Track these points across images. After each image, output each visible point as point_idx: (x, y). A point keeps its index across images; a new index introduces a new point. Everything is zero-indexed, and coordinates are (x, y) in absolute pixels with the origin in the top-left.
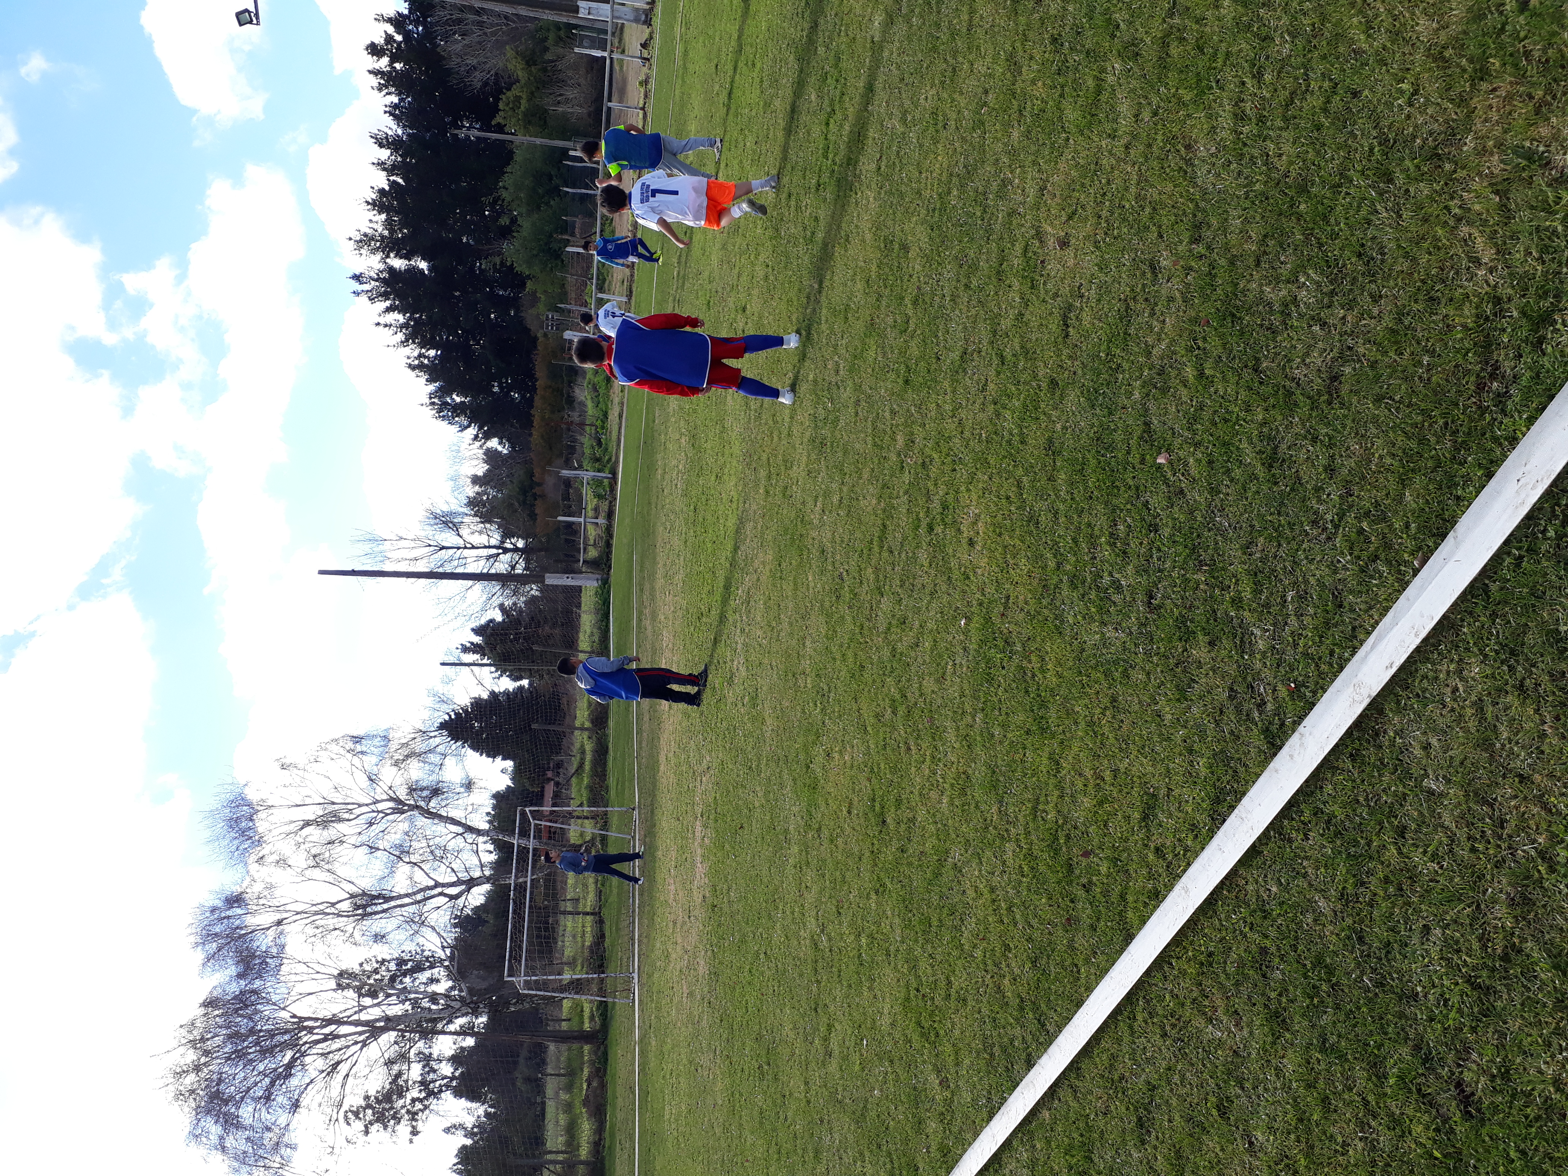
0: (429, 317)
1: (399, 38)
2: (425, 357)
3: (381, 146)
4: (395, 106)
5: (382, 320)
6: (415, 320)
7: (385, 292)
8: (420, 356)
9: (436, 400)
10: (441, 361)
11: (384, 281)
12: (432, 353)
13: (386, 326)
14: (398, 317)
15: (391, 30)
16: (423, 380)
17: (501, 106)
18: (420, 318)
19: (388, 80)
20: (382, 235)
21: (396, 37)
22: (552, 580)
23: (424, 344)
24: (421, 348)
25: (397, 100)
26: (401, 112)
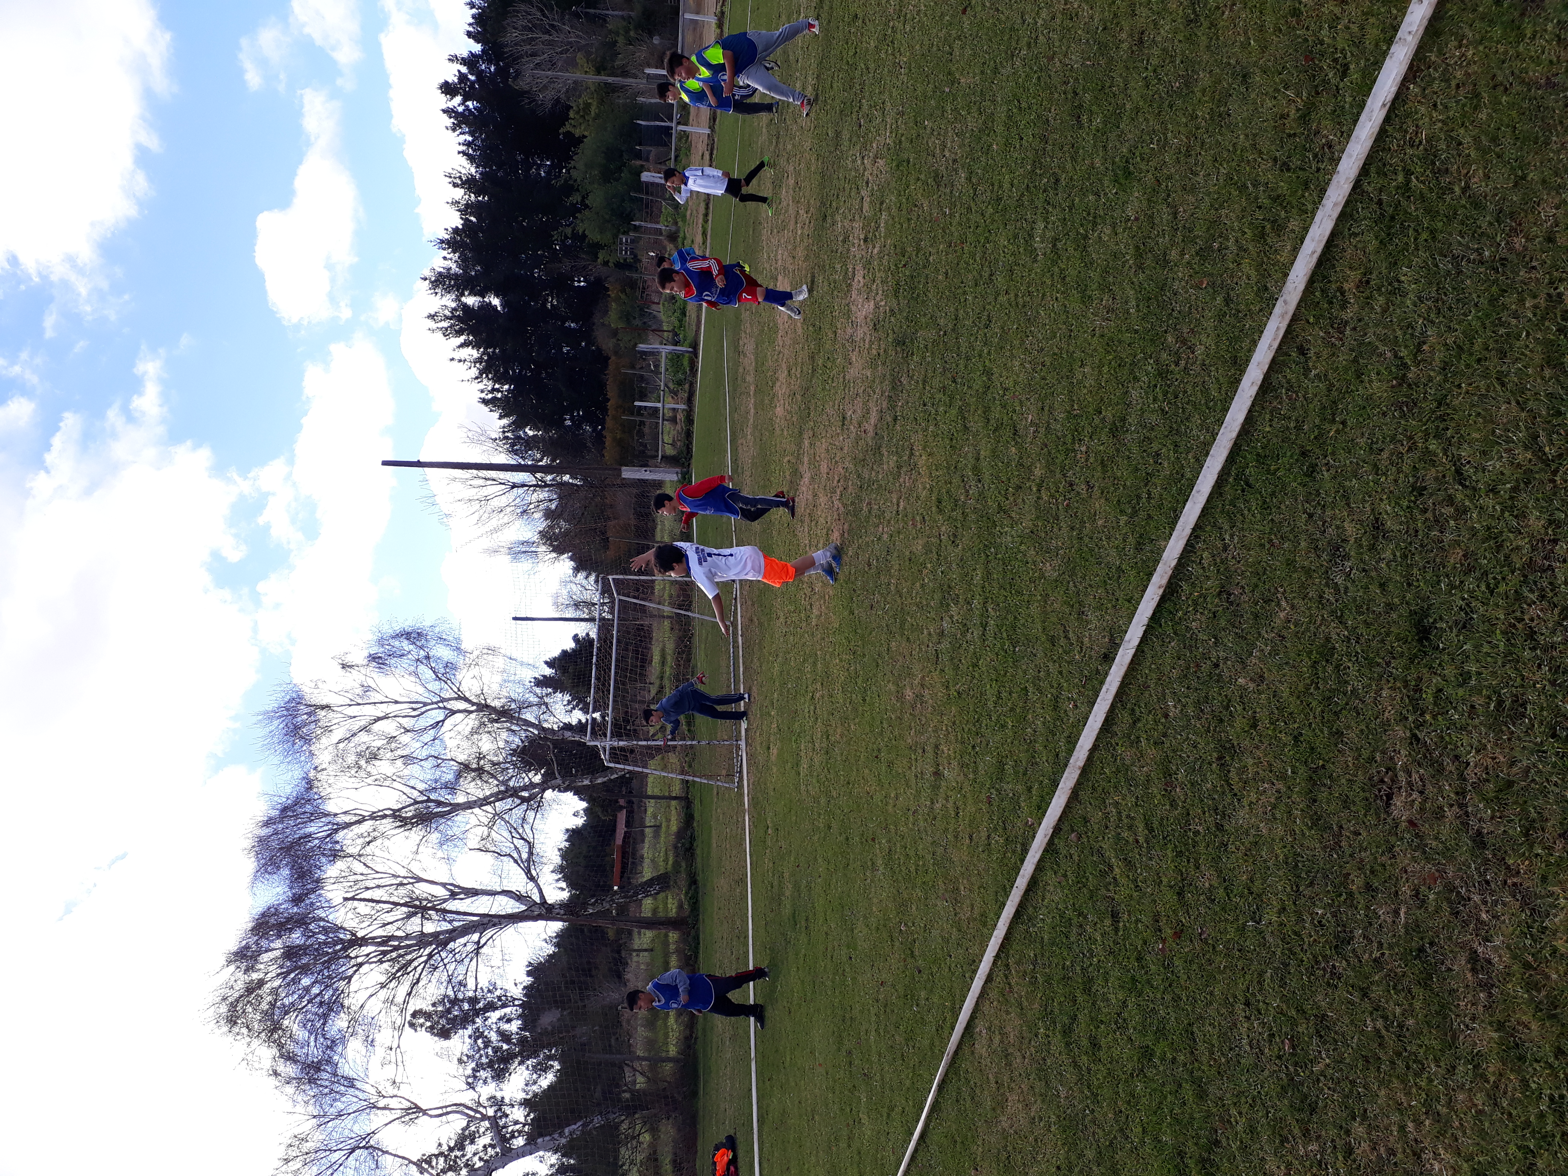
0: (502, 351)
1: (472, 78)
2: (498, 391)
3: (455, 185)
4: (468, 144)
5: (457, 356)
6: (488, 355)
7: (460, 329)
8: (493, 390)
9: (509, 435)
10: (514, 397)
11: (459, 318)
12: (506, 387)
13: (460, 361)
14: (472, 353)
15: (464, 70)
16: (497, 415)
17: (572, 114)
18: (494, 352)
19: (460, 120)
20: (456, 274)
21: (470, 77)
22: (629, 473)
23: (499, 378)
24: (495, 382)
25: (470, 139)
26: (474, 150)
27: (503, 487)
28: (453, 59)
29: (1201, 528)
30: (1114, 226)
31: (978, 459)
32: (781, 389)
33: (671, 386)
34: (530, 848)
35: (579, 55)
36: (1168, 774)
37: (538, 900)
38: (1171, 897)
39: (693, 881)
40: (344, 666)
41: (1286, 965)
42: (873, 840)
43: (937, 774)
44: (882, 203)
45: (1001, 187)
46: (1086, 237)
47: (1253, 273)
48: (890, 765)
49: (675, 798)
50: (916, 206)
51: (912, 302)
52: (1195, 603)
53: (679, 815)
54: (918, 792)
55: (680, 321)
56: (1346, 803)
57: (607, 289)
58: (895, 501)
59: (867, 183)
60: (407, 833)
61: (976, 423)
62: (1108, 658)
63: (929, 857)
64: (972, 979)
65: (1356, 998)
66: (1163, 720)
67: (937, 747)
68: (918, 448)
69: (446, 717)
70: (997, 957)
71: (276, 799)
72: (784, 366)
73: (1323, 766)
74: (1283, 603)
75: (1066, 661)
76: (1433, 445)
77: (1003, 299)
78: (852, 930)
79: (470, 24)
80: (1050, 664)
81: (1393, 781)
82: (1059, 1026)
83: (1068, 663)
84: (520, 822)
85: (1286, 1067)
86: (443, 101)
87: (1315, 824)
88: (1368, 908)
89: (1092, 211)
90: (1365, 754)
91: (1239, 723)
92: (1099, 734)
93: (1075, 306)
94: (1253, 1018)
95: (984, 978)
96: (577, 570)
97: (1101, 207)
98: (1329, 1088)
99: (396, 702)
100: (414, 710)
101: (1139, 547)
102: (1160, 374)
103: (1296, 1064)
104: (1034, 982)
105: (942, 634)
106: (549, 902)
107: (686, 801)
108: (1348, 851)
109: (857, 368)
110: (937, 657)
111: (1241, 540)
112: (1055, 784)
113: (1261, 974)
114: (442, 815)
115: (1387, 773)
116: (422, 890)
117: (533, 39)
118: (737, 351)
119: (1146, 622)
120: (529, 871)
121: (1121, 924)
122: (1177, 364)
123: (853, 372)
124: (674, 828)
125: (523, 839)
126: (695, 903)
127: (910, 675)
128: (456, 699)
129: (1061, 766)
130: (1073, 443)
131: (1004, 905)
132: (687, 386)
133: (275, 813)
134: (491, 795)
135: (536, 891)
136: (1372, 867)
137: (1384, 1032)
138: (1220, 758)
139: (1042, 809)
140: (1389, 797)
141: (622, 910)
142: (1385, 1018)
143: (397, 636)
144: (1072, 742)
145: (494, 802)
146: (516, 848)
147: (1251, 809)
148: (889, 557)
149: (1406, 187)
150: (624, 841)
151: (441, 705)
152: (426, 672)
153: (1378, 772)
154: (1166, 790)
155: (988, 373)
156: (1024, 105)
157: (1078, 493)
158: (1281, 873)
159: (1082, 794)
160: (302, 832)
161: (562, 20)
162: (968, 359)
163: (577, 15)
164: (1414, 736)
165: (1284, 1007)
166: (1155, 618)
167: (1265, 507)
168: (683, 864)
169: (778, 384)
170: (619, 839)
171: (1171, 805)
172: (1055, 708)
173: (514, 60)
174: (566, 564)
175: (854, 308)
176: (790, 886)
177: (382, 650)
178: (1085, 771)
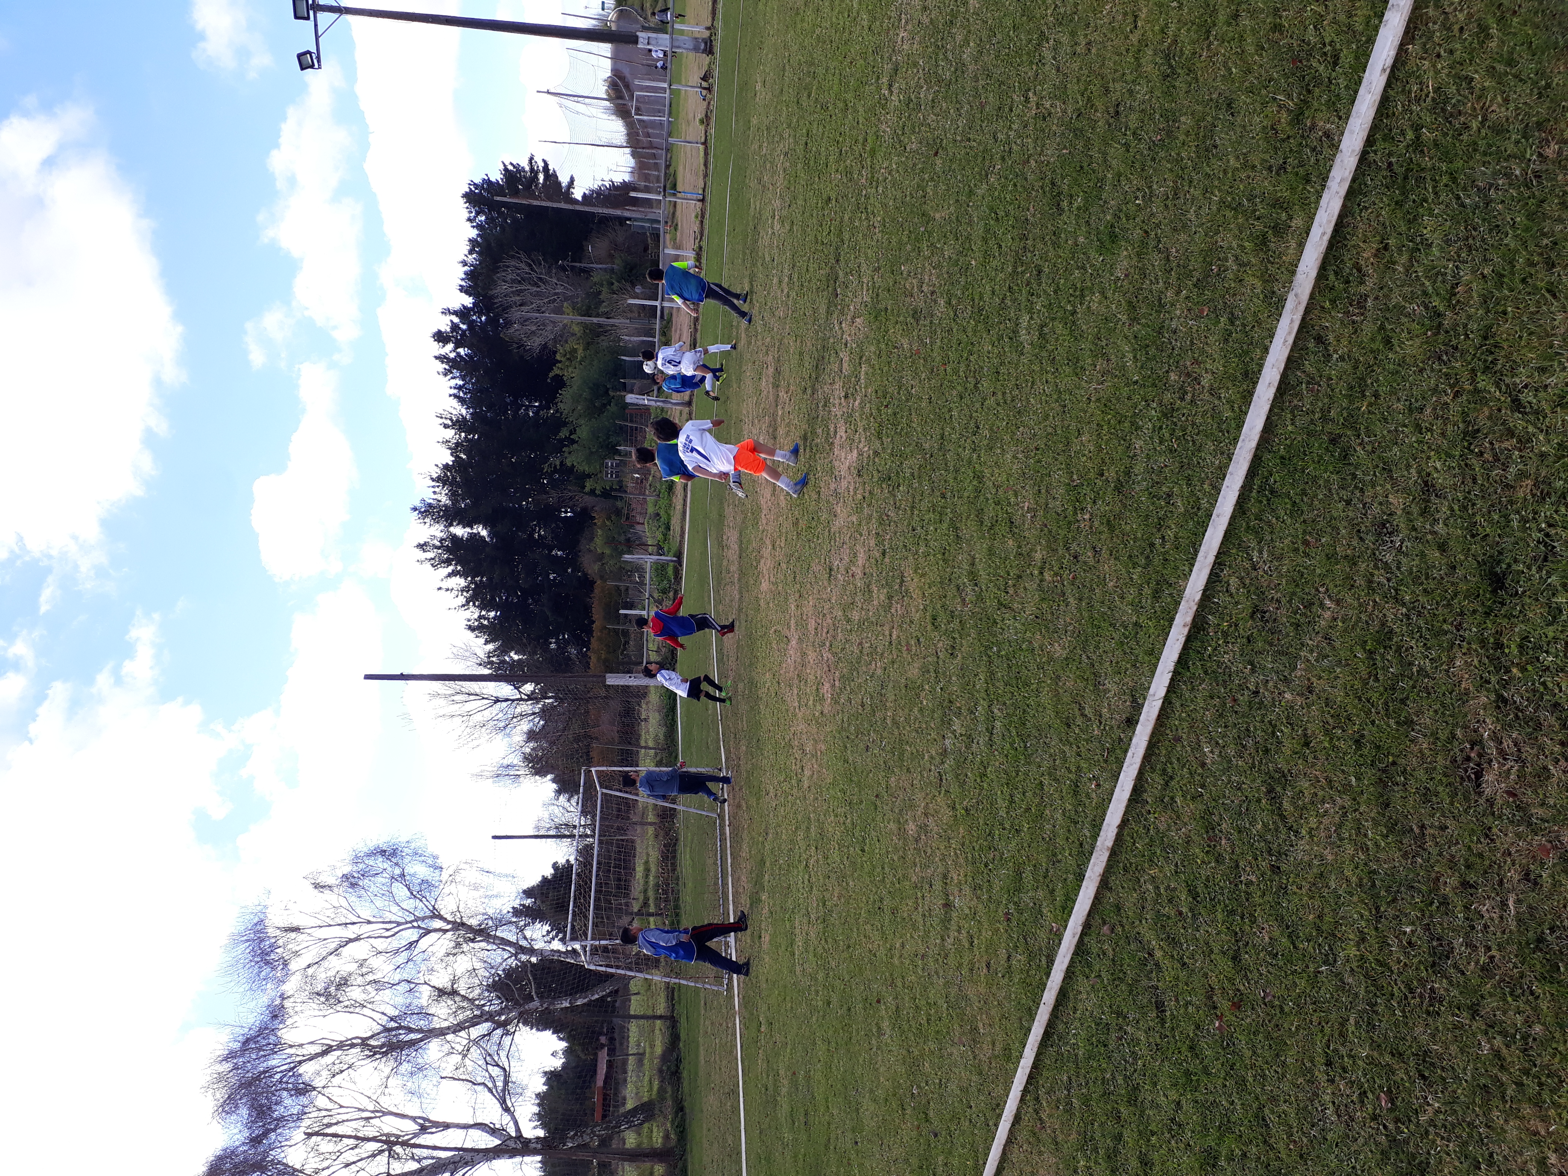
0: (490, 579)
1: (464, 327)
2: (485, 619)
3: (446, 426)
4: (460, 388)
5: (444, 585)
6: (476, 583)
7: (448, 558)
8: (480, 617)
9: (494, 659)
10: (500, 623)
11: (448, 550)
12: (492, 614)
13: (447, 590)
14: (460, 582)
15: (456, 320)
16: (482, 640)
17: (558, 357)
18: (481, 581)
19: (453, 365)
20: (445, 506)
21: (462, 326)
22: (613, 680)
23: (484, 606)
24: (481, 609)
25: (461, 383)
26: (465, 394)
27: (487, 701)
28: (447, 312)
29: (1224, 553)
30: (1103, 293)
31: (973, 564)
32: (766, 565)
33: (656, 595)
34: (505, 1076)
35: (565, 304)
36: (1210, 827)
37: (513, 1134)
38: (1225, 965)
39: (680, 1108)
40: (317, 886)
41: (1373, 1005)
42: (878, 1001)
43: (948, 905)
44: (861, 358)
45: (981, 298)
46: (1073, 313)
47: (1258, 284)
48: (894, 911)
49: (660, 1017)
50: (896, 347)
51: (896, 438)
52: (1225, 634)
53: (663, 1035)
54: (927, 933)
55: (665, 535)
56: (1426, 795)
57: (593, 518)
58: (887, 633)
59: (846, 345)
60: (375, 1064)
61: (968, 529)
62: (1131, 722)
63: (941, 1002)
64: (997, 1125)
65: (1464, 1018)
66: (1200, 771)
67: (945, 877)
68: (909, 573)
69: (421, 937)
70: (1025, 1091)
71: (238, 1029)
72: (768, 542)
73: (1394, 763)
74: (1327, 602)
75: (1084, 740)
76: (1484, 382)
77: (990, 402)
78: (857, 1110)
79: (462, 279)
80: (1066, 749)
81: (1480, 755)
82: (1102, 1152)
83: (1087, 741)
84: (496, 1048)
85: (1385, 1127)
86: (438, 349)
87: (1391, 830)
88: (1467, 908)
89: (1078, 286)
90: (1443, 735)
91: (1288, 747)
92: (1127, 807)
93: (1066, 381)
94: (1337, 1078)
95: (1011, 1119)
96: (559, 792)
97: (1088, 280)
98: (1443, 1138)
99: (369, 922)
100: (388, 930)
101: (1156, 595)
102: (1165, 415)
103: (1397, 1120)
104: (1069, 1109)
105: (944, 753)
106: (525, 1135)
107: (672, 1021)
108: (1434, 851)
109: (843, 516)
110: (941, 780)
111: (1271, 554)
112: (1080, 877)
113: (1344, 1022)
114: (412, 1043)
115: (1472, 749)
116: (390, 1125)
117: (521, 291)
118: (721, 545)
119: (1172, 668)
120: (504, 1101)
121: (1168, 1013)
122: (1182, 399)
123: (838, 523)
124: (659, 1050)
125: (498, 1065)
126: (682, 1132)
127: (912, 807)
128: (431, 917)
129: (1085, 854)
130: (1075, 513)
131: (1030, 1030)
132: (671, 594)
133: (237, 1046)
134: (466, 1021)
135: (511, 1124)
136: (1466, 860)
137: (1504, 1051)
138: (1271, 790)
139: (1067, 909)
140: (1479, 775)
141: (604, 1142)
142: (1504, 1033)
143: (371, 854)
144: (1097, 827)
145: (468, 1028)
146: (491, 1076)
147: (1312, 837)
148: (883, 691)
149: (1417, 144)
150: (605, 1082)
151: (415, 924)
152: (400, 891)
153: (1462, 751)
154: (1209, 846)
155: (979, 477)
156: (1001, 213)
157: (1085, 562)
158: (1355, 899)
159: (1113, 881)
160: (265, 1065)
161: (549, 273)
162: (957, 471)
163: (563, 269)
164: (1500, 697)
165: (1375, 1054)
166: (1182, 662)
167: (1295, 510)
168: (669, 1089)
169: (762, 561)
170: (600, 1082)
171: (1217, 861)
172: (1076, 793)
173: (504, 310)
174: (546, 786)
175: (837, 464)
176: (785, 1082)
177: (355, 869)
178: (1114, 853)
